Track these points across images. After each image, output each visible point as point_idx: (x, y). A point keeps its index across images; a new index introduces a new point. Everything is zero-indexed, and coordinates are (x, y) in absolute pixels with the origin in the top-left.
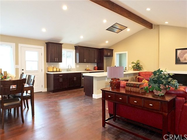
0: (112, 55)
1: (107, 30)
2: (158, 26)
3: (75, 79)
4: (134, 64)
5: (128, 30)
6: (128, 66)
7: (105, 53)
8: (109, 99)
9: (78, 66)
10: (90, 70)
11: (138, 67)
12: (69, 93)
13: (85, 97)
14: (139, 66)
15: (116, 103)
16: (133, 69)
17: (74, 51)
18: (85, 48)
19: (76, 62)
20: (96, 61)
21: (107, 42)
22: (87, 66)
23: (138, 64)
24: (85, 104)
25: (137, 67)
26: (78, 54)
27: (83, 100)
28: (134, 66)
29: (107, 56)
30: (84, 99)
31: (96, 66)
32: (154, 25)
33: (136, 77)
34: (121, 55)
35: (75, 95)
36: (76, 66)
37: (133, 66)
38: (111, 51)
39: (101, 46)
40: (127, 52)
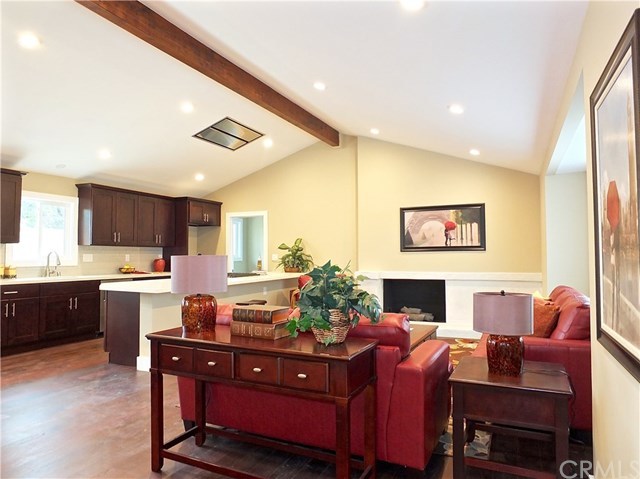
0: (216, 222)
1: (196, 136)
2: (354, 139)
3: (73, 304)
4: (287, 252)
5: (267, 143)
6: (270, 257)
7: (194, 213)
8: (173, 369)
9: (88, 257)
10: (136, 272)
11: (298, 261)
12: (42, 360)
13: (106, 369)
14: (300, 256)
15: (204, 383)
16: (282, 266)
17: (73, 203)
18: (118, 194)
19: (80, 242)
20: (159, 239)
21: (200, 177)
22: (127, 257)
23: (298, 250)
24: (104, 395)
25: (296, 259)
26: (88, 214)
27: (97, 382)
28: (288, 256)
29: (201, 224)
30: (102, 378)
31: (161, 256)
32: (345, 136)
33: (292, 292)
34: (247, 223)
35: (69, 366)
36: (80, 257)
37: (284, 259)
38: (216, 207)
39: (179, 188)
40: (264, 213)
